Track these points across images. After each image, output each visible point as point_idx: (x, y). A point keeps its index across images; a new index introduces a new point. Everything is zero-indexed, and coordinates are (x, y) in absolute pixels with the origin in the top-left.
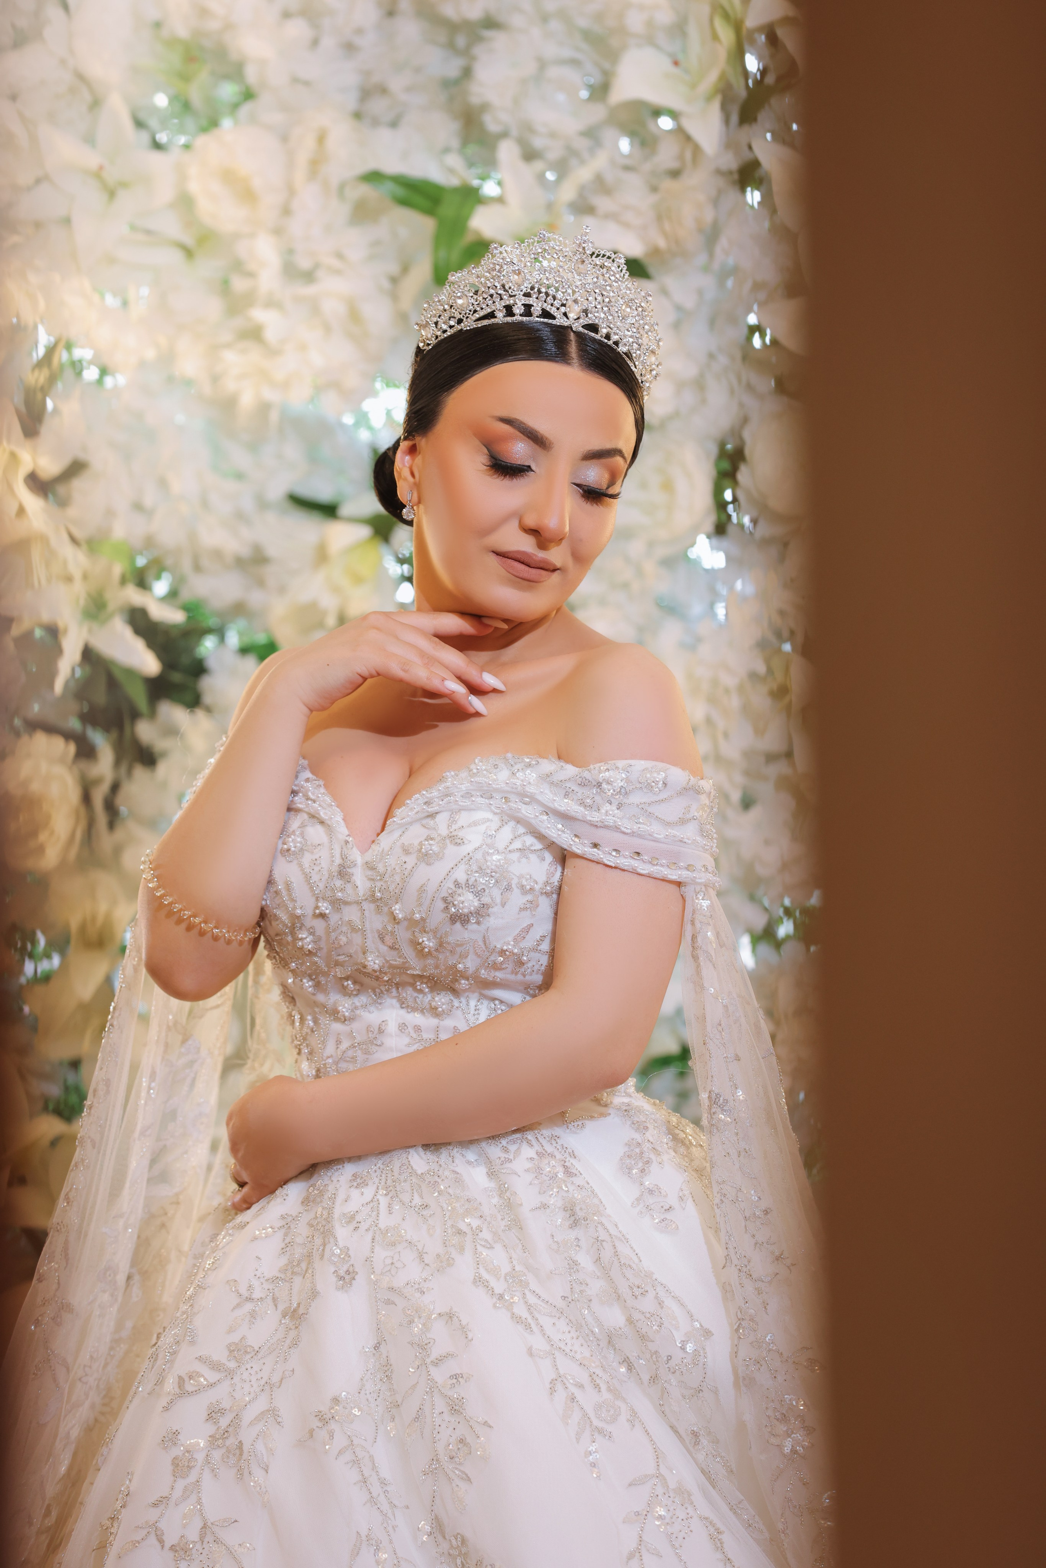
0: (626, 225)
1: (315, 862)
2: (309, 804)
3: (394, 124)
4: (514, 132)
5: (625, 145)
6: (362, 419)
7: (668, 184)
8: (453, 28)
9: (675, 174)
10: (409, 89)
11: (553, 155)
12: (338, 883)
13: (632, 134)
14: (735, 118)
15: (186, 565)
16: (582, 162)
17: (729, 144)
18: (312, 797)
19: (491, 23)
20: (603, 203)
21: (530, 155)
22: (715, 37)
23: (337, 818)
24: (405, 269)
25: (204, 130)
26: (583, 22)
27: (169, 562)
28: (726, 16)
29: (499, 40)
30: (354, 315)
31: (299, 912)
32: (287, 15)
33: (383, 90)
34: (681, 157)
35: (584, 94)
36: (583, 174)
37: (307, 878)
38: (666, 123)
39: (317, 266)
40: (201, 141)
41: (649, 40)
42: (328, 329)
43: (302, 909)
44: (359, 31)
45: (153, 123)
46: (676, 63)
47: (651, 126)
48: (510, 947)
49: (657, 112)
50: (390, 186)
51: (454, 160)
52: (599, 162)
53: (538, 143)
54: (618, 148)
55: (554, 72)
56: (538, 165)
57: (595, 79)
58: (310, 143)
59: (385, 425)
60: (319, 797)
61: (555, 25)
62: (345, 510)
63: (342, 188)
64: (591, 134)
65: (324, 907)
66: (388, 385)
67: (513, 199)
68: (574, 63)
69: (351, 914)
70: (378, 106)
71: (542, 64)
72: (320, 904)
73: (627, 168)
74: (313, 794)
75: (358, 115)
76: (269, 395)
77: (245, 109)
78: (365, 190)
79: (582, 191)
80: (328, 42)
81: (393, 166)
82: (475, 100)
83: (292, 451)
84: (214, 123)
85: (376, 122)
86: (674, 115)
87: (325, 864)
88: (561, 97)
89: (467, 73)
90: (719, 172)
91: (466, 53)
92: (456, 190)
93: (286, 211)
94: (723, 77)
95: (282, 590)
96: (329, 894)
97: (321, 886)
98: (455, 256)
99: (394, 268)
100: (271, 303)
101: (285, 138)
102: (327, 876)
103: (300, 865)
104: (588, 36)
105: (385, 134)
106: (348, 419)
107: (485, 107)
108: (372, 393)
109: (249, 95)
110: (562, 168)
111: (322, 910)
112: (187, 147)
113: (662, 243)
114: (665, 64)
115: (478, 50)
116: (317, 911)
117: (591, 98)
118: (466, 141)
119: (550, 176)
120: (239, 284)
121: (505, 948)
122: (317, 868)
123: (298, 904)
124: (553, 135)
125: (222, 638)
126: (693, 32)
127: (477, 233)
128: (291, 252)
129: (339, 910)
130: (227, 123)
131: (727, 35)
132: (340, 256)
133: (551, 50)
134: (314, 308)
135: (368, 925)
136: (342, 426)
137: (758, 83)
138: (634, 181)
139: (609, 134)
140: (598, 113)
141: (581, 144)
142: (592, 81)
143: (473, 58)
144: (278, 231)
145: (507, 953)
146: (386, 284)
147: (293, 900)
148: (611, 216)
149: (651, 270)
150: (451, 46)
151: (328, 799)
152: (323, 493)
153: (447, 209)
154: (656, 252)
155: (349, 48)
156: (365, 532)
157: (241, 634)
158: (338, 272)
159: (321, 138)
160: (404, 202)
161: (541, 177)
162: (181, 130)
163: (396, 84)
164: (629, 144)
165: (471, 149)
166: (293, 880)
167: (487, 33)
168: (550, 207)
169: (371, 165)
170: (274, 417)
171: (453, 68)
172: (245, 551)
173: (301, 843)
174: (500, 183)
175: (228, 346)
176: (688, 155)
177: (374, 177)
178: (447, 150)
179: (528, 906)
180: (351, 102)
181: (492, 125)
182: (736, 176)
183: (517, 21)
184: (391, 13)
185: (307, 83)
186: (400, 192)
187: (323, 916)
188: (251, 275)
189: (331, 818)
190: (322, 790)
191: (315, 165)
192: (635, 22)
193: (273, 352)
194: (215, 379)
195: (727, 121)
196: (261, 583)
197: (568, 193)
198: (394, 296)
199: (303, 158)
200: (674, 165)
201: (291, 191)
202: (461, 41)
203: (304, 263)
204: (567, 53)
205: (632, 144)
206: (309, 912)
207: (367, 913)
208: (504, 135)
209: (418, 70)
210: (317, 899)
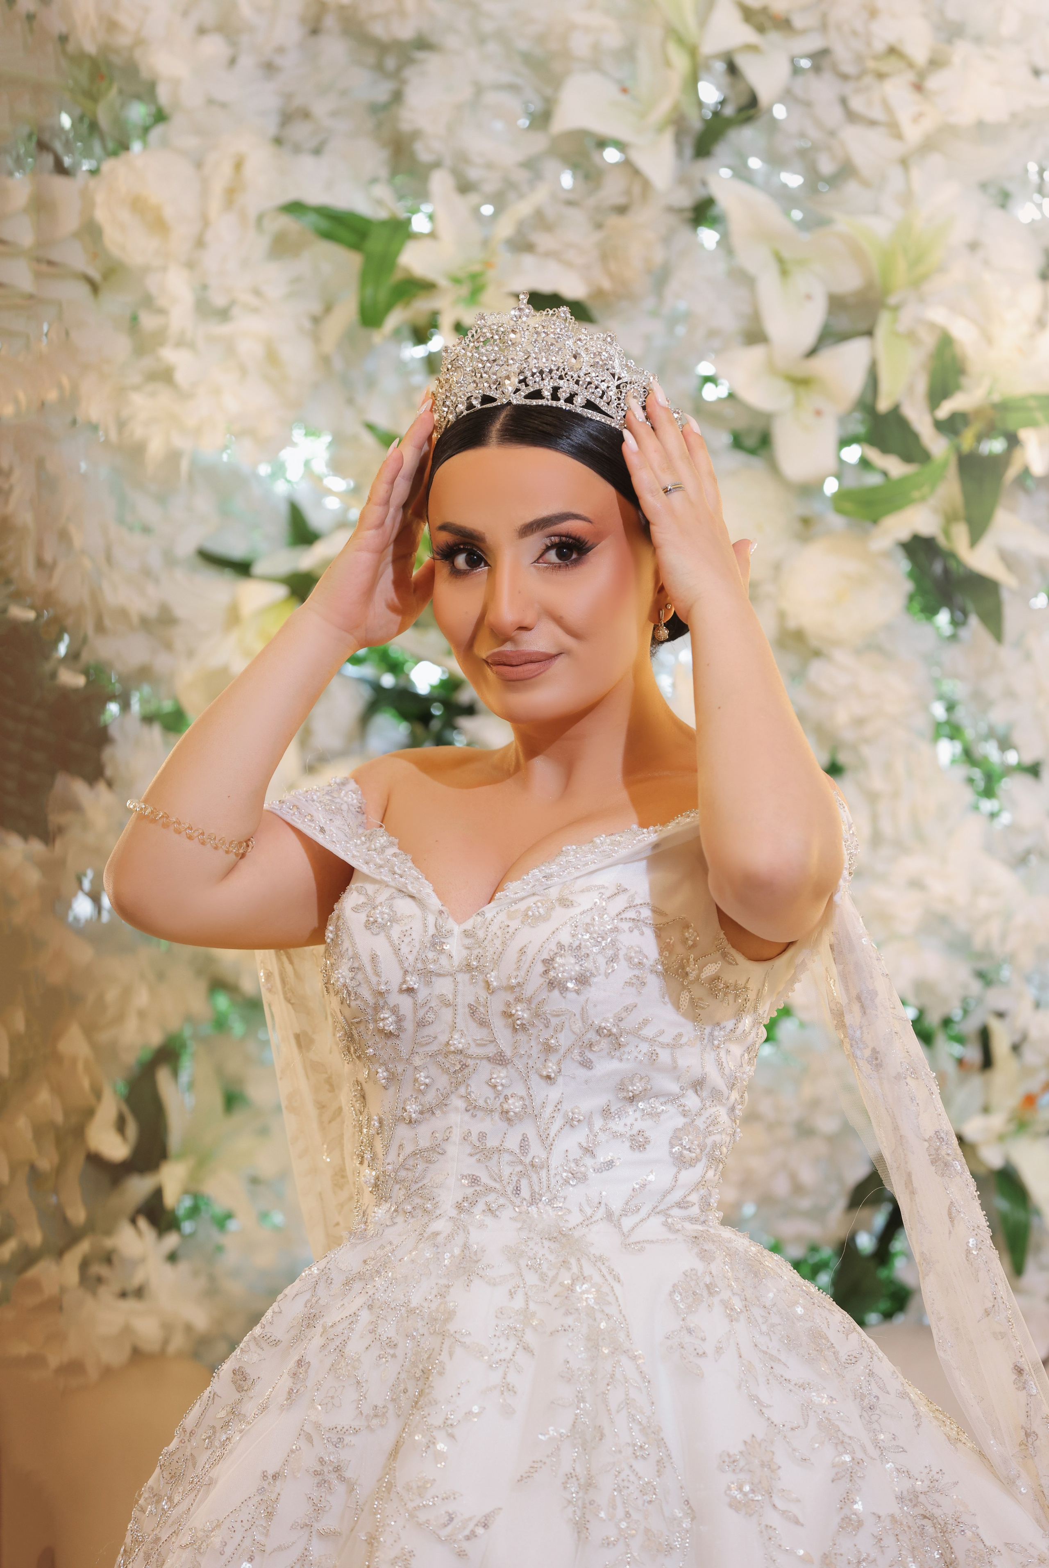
0: (569, 265)
1: (405, 933)
2: (396, 878)
3: (317, 151)
4: (448, 162)
5: (567, 180)
6: (279, 470)
7: (614, 220)
8: (383, 48)
9: (622, 210)
10: (334, 114)
11: (490, 187)
12: (431, 955)
13: (575, 167)
14: (689, 151)
15: (89, 626)
16: (521, 196)
17: (683, 180)
18: (398, 871)
19: (423, 44)
20: (543, 240)
21: (465, 187)
22: (668, 64)
23: (427, 890)
24: (328, 309)
25: (114, 154)
26: (523, 45)
27: (69, 621)
28: (681, 41)
29: (432, 62)
30: (272, 357)
31: (383, 988)
32: (202, 31)
33: (306, 115)
34: (628, 192)
35: (524, 122)
36: (522, 208)
37: (397, 951)
38: (611, 155)
39: (233, 303)
40: (108, 165)
41: (595, 65)
42: (243, 371)
43: (388, 984)
44: (281, 50)
45: (58, 146)
46: (624, 90)
47: (595, 156)
48: (609, 1025)
49: (602, 143)
50: (312, 218)
51: (382, 191)
52: (539, 196)
53: (473, 174)
54: (559, 182)
55: (492, 98)
56: (473, 198)
57: (536, 106)
58: (226, 169)
59: (302, 478)
60: (405, 871)
61: (492, 47)
62: (259, 569)
63: (260, 219)
64: (531, 165)
65: (412, 981)
66: (307, 434)
67: (447, 234)
68: (513, 88)
69: (443, 986)
70: (300, 131)
71: (479, 89)
72: (408, 979)
73: (570, 203)
74: (399, 868)
75: (278, 141)
76: (179, 442)
77: (157, 132)
78: (286, 222)
79: (521, 226)
80: (247, 62)
81: (315, 196)
82: (405, 127)
83: (203, 503)
84: (124, 146)
85: (297, 149)
86: (621, 146)
87: (417, 935)
88: (499, 125)
89: (397, 97)
90: (671, 210)
91: (396, 75)
92: (384, 224)
93: (200, 243)
94: (676, 107)
95: (191, 654)
96: (420, 965)
97: (411, 958)
98: (383, 295)
99: (316, 307)
100: (181, 343)
101: (199, 165)
102: (418, 947)
103: (389, 937)
104: (528, 59)
105: (308, 162)
106: (264, 470)
107: (416, 135)
108: (288, 442)
109: (160, 117)
110: (499, 201)
111: (411, 985)
112: (94, 172)
113: (606, 284)
114: (612, 91)
115: (409, 73)
116: (404, 986)
117: (531, 127)
118: (395, 171)
119: (487, 210)
120: (148, 322)
121: (603, 1024)
122: (407, 940)
123: (383, 979)
124: (490, 166)
125: (125, 706)
126: (643, 55)
127: (407, 270)
128: (205, 287)
129: (429, 983)
130: (136, 146)
131: (681, 62)
132: (257, 292)
133: (489, 74)
134: (229, 348)
135: (459, 1000)
136: (256, 476)
137: (716, 114)
138: (578, 218)
139: (550, 166)
140: (539, 142)
141: (521, 176)
142: (532, 108)
143: (403, 82)
144: (191, 265)
145: (605, 1031)
146: (307, 324)
147: (378, 974)
148: (551, 254)
149: (595, 312)
150: (379, 68)
151: (415, 873)
152: (236, 550)
153: (375, 244)
154: (599, 294)
155: (270, 68)
156: (280, 592)
157: (143, 701)
158: (255, 310)
159: (238, 165)
160: (327, 236)
161: (476, 211)
162: (88, 153)
163: (320, 108)
164: (572, 177)
165: (400, 179)
166: (378, 953)
167: (420, 55)
168: (485, 243)
169: (292, 195)
170: (184, 465)
171: (382, 92)
172: (152, 612)
173: (388, 914)
174: (431, 217)
175: (136, 388)
176: (637, 189)
177: (295, 208)
178: (374, 180)
179: (634, 981)
180: (271, 126)
181: (424, 155)
182: (689, 215)
183: (452, 42)
184: (315, 31)
185: (223, 105)
186: (324, 224)
187: (410, 990)
188: (162, 311)
189: (421, 891)
190: (410, 864)
191: (232, 193)
192: (580, 45)
193: (183, 396)
194: (122, 425)
195: (679, 153)
196: (168, 646)
197: (505, 229)
198: (316, 338)
199: (218, 188)
200: (621, 200)
201: (206, 222)
202: (391, 63)
203: (219, 300)
204: (505, 77)
205: (574, 176)
206: (395, 987)
207: (460, 987)
208: (437, 165)
209: (344, 93)
210: (406, 972)
